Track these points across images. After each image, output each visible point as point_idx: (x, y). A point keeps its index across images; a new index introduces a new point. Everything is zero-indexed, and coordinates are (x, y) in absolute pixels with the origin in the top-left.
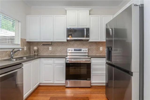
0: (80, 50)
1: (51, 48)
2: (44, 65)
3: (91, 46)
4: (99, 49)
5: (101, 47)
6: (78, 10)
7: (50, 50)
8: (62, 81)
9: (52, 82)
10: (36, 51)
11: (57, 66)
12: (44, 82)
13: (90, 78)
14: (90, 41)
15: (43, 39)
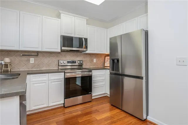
0: (75, 62)
1: (33, 61)
2: (33, 84)
3: (85, 58)
4: (93, 61)
5: (94, 59)
6: (74, 16)
7: (31, 62)
8: (60, 101)
9: (46, 105)
10: (9, 65)
11: (53, 83)
12: (33, 108)
13: (91, 91)
14: (87, 52)
15: (24, 47)
